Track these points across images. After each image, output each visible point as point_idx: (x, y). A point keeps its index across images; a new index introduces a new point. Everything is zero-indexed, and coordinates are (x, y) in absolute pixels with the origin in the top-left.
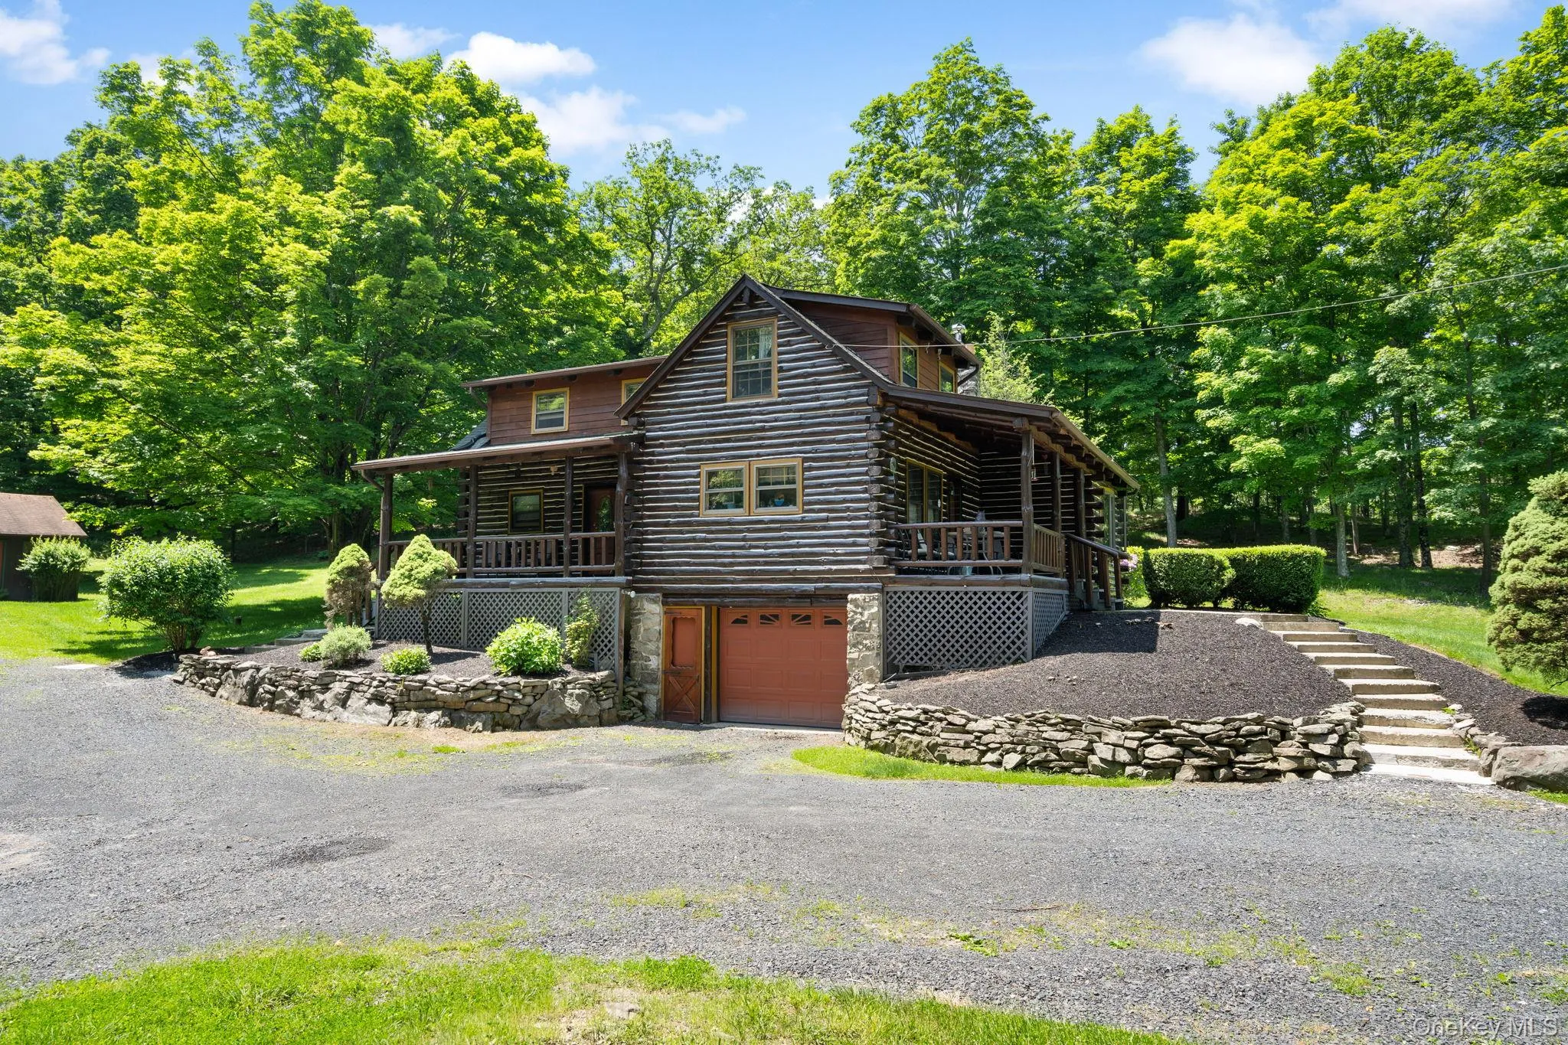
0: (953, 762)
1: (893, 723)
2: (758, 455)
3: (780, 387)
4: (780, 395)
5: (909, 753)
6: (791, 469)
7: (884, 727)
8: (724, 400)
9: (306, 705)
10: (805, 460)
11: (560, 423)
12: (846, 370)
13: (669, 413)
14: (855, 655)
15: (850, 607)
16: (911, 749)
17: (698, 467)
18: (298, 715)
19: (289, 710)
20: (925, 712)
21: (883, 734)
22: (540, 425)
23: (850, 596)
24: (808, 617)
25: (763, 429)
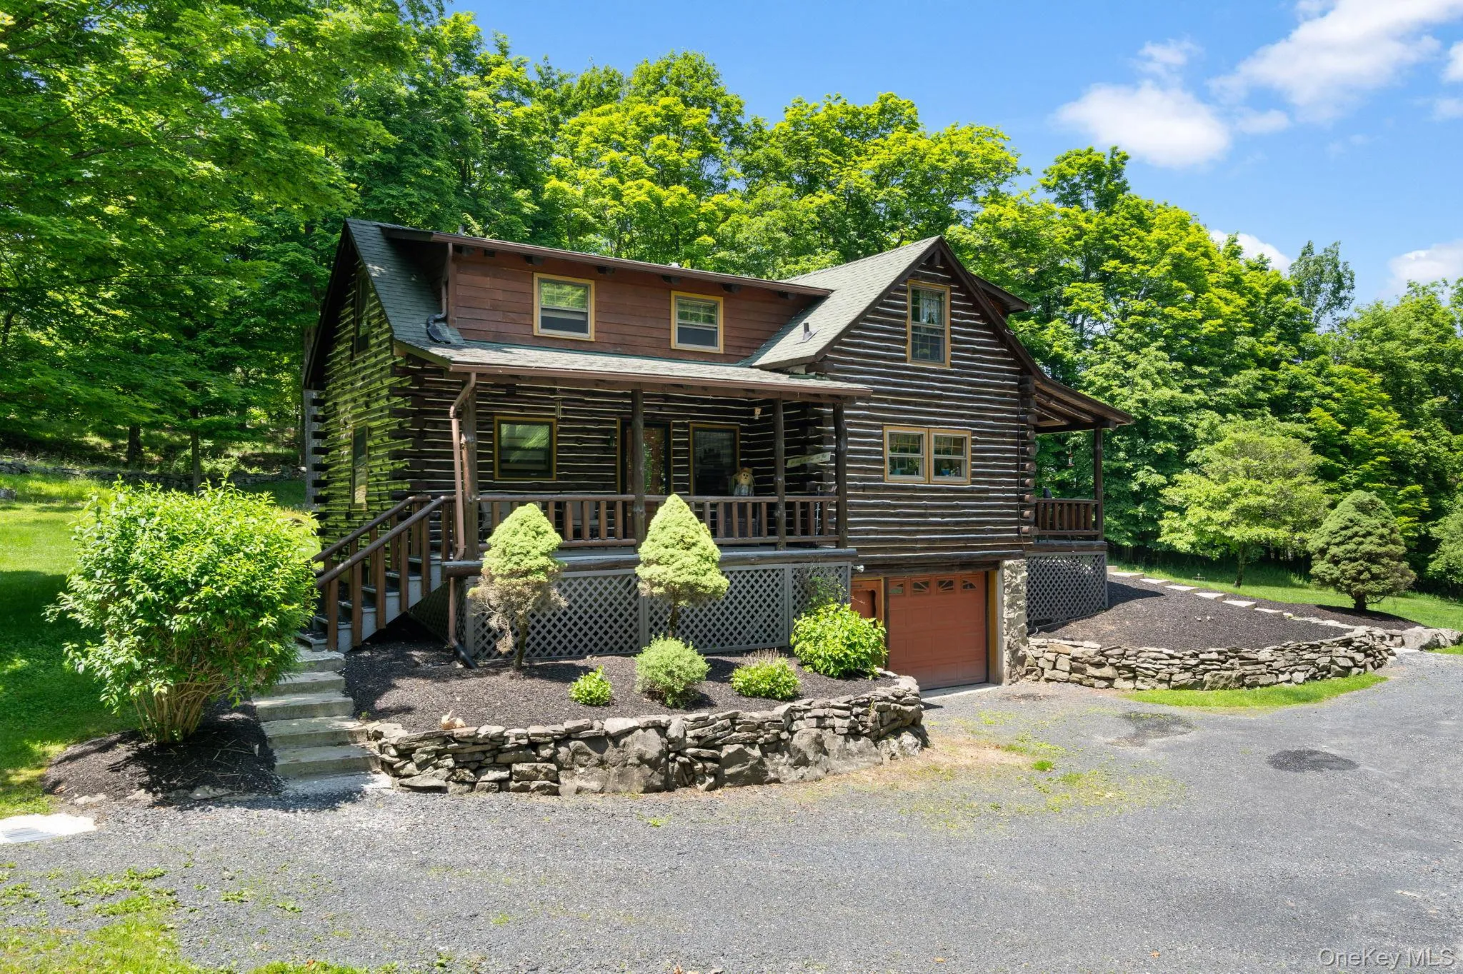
0: (1262, 686)
1: (1197, 666)
2: (937, 423)
3: (954, 357)
4: (952, 365)
5: (1220, 685)
6: (959, 442)
7: (1187, 670)
8: (904, 360)
9: (779, 764)
10: (974, 433)
11: (582, 327)
12: (1004, 354)
13: (853, 363)
14: (1012, 615)
15: (1007, 572)
16: (1222, 682)
17: (881, 427)
18: (777, 781)
19: (757, 776)
20: (1220, 653)
21: (1189, 675)
22: (547, 323)
23: (1007, 563)
24: (951, 583)
25: (940, 397)
